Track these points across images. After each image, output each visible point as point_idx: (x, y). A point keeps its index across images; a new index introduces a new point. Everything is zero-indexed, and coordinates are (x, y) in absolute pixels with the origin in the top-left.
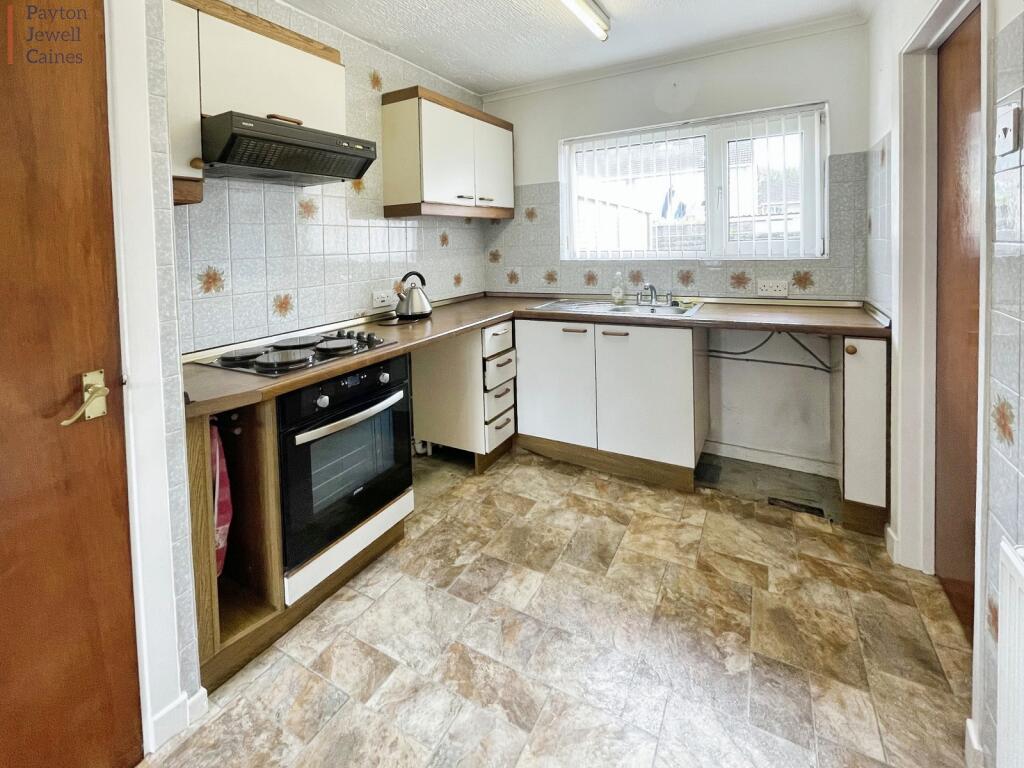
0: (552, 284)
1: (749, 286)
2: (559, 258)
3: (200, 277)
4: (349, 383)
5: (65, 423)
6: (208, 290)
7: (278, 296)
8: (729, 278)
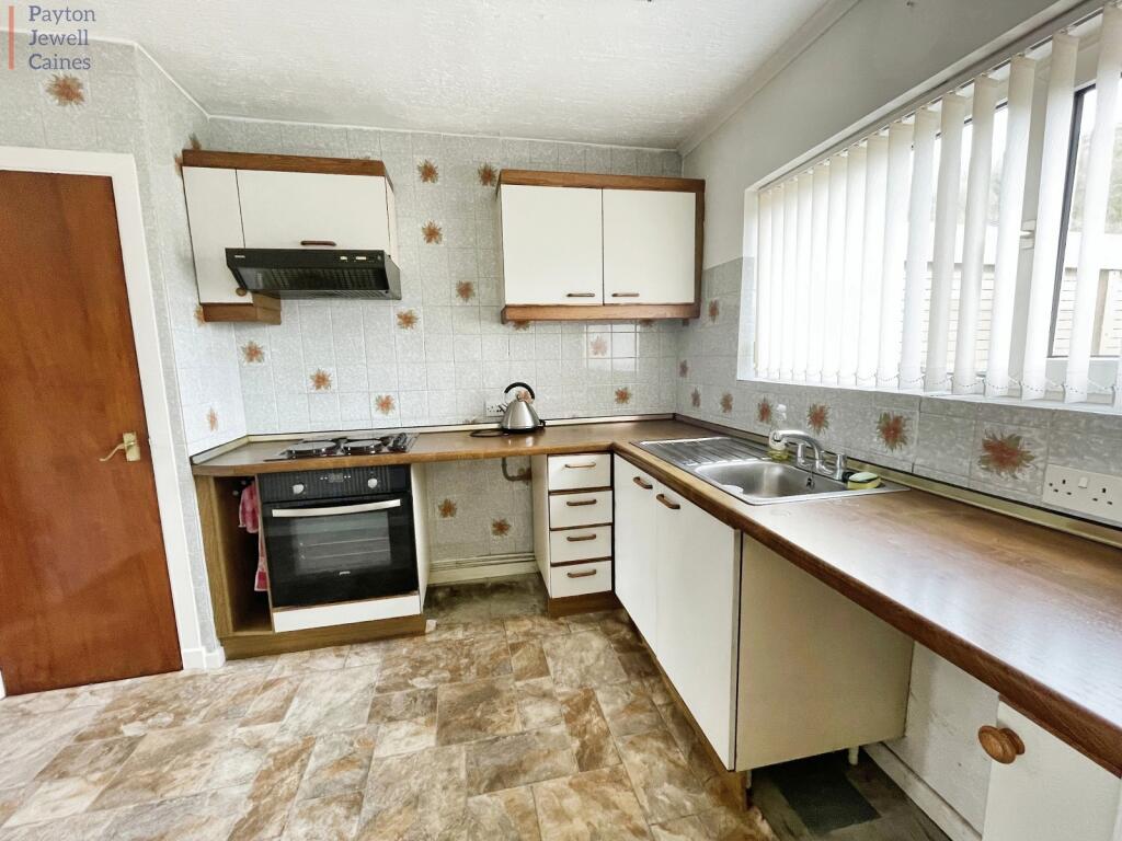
0: (727, 414)
1: (1024, 475)
2: (734, 375)
3: (312, 377)
4: (334, 478)
5: (102, 460)
6: (318, 387)
7: (380, 397)
8: (980, 446)
